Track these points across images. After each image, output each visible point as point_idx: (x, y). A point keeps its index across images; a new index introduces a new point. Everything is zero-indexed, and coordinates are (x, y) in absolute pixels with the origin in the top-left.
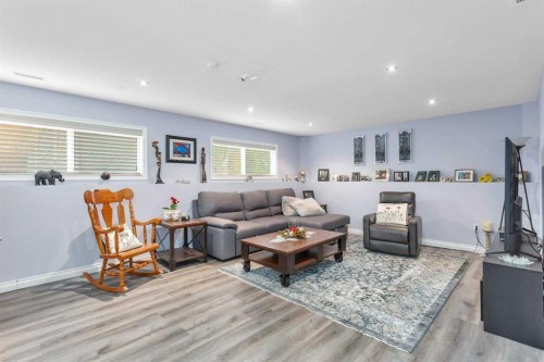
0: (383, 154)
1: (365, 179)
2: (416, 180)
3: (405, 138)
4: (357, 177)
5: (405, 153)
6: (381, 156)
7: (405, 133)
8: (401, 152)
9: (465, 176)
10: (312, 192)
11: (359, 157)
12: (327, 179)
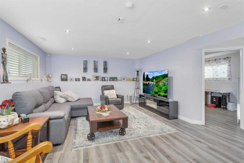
0: (97, 69)
1: (89, 80)
2: (110, 80)
3: (105, 63)
4: (84, 79)
5: (105, 70)
6: (96, 70)
7: (105, 62)
8: (104, 69)
9: (124, 79)
10: (59, 87)
11: (85, 69)
12: (66, 80)
